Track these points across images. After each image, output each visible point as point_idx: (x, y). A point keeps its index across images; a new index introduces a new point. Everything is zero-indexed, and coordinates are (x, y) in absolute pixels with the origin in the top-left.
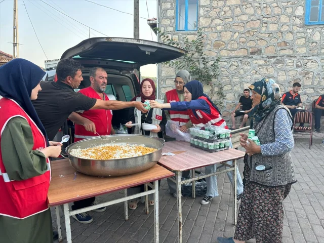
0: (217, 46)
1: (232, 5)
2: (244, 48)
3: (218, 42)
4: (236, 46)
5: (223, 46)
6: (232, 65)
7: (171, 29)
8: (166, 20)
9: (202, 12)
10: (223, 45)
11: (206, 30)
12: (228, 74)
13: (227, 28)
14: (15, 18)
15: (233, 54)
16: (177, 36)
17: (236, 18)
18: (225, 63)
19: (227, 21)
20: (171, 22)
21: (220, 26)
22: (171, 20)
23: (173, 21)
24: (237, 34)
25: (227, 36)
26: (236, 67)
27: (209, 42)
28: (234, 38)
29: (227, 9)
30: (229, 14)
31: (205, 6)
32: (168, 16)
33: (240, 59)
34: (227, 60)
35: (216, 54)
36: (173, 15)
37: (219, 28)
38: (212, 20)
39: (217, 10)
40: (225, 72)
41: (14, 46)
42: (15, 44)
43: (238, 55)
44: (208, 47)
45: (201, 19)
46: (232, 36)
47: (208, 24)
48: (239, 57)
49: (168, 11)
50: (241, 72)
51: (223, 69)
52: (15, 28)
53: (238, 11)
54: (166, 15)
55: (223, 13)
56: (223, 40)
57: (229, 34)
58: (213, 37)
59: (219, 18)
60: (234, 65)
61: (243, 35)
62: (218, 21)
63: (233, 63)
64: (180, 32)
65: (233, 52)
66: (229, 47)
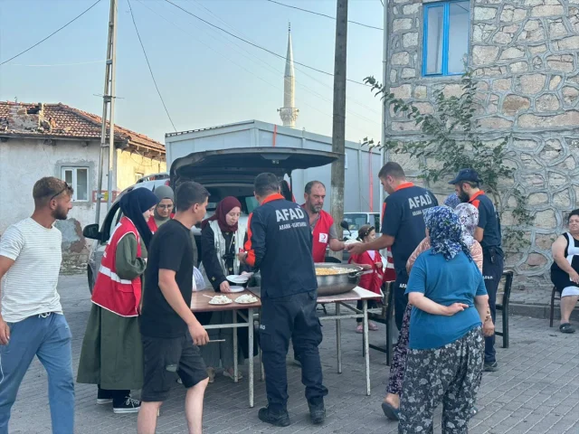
0: (511, 106)
1: (544, 17)
2: (574, 110)
3: (514, 97)
4: (556, 106)
5: (526, 107)
6: (547, 148)
7: (410, 73)
8: (402, 55)
9: (478, 34)
10: (524, 103)
11: (488, 72)
12: (538, 167)
13: (534, 66)
14: (110, 44)
15: (549, 123)
16: (424, 88)
17: (555, 44)
18: (531, 144)
19: (535, 50)
20: (411, 59)
21: (519, 64)
22: (411, 54)
23: (416, 57)
24: (557, 79)
25: (533, 84)
26: (557, 153)
27: (494, 98)
28: (552, 88)
29: (532, 25)
30: (538, 36)
31: (484, 23)
32: (406, 45)
33: (566, 134)
34: (536, 137)
35: (509, 125)
36: (416, 43)
37: (516, 68)
38: (501, 51)
39: (512, 29)
40: (532, 165)
41: (106, 102)
42: (107, 99)
43: (562, 125)
44: (492, 109)
45: (476, 50)
46: (547, 84)
47: (491, 60)
48: (562, 131)
49: (405, 36)
50: (568, 164)
51: (525, 157)
52: (109, 64)
53: (558, 29)
54: (402, 45)
55: (524, 35)
56: (525, 93)
57: (539, 80)
58: (504, 87)
59: (516, 46)
60: (553, 149)
61: (572, 82)
62: (513, 53)
63: (550, 143)
64: (430, 78)
65: (549, 120)
66: (539, 108)
